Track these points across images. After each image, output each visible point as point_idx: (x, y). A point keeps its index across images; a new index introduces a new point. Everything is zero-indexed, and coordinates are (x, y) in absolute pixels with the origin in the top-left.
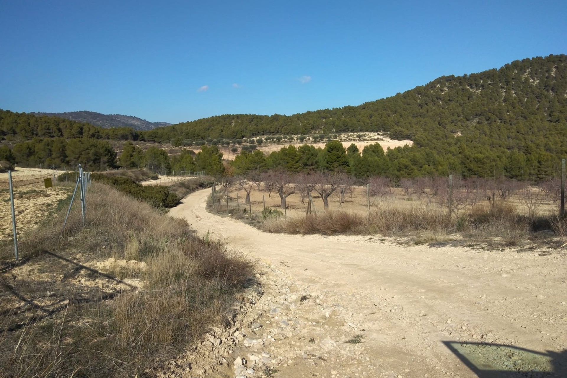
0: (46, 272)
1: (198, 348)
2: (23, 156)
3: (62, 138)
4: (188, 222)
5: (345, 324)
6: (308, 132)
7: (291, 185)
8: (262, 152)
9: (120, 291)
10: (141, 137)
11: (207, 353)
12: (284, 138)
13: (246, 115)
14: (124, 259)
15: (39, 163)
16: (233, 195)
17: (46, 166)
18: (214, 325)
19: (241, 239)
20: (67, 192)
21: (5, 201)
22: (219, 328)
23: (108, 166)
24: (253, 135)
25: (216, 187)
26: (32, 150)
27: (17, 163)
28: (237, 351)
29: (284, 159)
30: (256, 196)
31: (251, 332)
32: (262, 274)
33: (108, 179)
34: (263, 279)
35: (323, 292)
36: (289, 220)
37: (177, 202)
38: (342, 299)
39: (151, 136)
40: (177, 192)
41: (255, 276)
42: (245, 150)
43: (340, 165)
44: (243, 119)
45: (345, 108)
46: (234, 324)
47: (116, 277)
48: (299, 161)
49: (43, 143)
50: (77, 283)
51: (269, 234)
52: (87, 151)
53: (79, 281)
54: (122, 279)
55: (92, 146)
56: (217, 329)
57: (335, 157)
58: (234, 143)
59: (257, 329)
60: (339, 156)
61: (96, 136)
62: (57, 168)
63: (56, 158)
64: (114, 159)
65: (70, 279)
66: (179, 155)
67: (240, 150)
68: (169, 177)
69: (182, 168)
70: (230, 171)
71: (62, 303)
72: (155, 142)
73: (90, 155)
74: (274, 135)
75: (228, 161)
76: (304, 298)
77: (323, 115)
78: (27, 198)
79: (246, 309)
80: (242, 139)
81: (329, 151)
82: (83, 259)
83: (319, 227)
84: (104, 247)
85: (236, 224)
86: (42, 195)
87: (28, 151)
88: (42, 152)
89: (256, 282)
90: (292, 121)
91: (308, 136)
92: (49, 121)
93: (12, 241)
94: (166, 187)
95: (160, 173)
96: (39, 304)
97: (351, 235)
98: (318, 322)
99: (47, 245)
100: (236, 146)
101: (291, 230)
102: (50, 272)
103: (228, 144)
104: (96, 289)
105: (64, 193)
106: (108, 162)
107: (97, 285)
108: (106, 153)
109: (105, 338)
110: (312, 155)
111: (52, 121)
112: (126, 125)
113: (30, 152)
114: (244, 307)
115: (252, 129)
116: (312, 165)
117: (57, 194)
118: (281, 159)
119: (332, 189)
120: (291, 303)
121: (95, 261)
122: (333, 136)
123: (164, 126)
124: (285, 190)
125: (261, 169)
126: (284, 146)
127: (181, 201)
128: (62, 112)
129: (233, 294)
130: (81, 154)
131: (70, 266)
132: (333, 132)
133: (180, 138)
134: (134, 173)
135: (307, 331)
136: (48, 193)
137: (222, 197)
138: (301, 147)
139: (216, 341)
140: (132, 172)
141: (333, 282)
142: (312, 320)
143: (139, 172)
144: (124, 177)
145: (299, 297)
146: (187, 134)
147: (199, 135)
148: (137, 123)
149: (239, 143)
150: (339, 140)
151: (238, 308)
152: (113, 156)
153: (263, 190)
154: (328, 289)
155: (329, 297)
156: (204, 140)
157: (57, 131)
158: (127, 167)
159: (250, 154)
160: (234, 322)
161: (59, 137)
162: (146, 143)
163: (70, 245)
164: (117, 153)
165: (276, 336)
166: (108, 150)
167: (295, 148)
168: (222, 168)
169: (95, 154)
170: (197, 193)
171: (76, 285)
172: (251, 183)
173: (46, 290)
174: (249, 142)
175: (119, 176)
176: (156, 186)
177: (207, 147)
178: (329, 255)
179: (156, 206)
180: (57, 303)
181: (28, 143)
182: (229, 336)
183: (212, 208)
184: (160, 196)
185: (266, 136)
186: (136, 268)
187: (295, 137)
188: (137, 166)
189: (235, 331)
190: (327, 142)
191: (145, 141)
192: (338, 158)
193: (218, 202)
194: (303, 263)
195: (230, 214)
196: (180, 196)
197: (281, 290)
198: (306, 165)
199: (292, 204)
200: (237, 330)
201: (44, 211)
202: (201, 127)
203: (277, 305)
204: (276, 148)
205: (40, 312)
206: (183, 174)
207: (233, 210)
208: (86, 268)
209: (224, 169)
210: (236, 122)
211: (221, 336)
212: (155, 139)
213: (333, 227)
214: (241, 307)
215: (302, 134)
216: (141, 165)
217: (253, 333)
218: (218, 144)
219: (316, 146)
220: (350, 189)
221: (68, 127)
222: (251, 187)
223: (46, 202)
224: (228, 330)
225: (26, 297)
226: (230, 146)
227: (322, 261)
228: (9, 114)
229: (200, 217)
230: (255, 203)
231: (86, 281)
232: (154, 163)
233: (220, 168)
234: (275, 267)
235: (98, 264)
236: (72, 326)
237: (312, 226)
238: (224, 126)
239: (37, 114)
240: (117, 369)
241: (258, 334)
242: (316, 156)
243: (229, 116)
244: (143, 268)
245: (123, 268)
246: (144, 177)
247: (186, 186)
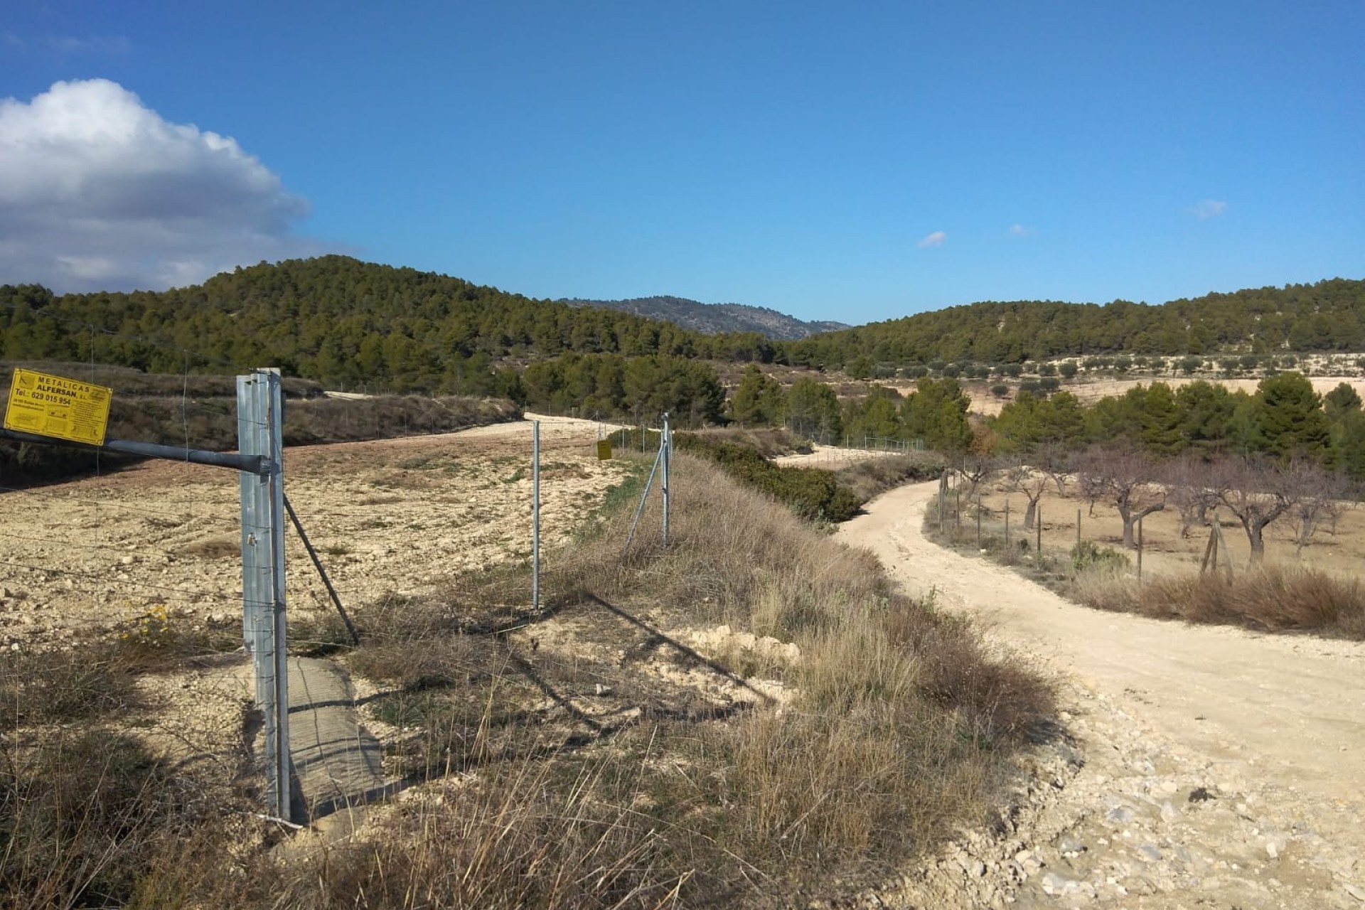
0: (592, 641)
1: (930, 874)
2: (541, 390)
3: (617, 355)
4: (881, 560)
5: (1334, 886)
6: (1208, 347)
7: (1154, 487)
8: (1076, 399)
9: (742, 705)
10: (779, 354)
11: (951, 892)
12: (1138, 363)
13: (1038, 303)
14: (749, 631)
15: (569, 407)
16: (992, 503)
17: (582, 413)
18: (967, 823)
19: (1015, 616)
20: (624, 472)
21: (506, 482)
22: (980, 833)
23: (705, 417)
24: (1054, 352)
25: (950, 479)
26: (559, 378)
27: (529, 404)
28: (1024, 901)
29: (1135, 419)
30: (1056, 510)
31: (1058, 858)
32: (1074, 713)
33: (707, 447)
34: (1080, 727)
35: (1255, 785)
36: (1150, 581)
37: (854, 511)
38: (1317, 816)
39: (802, 352)
40: (854, 487)
41: (1056, 717)
42: (1029, 392)
43: (1301, 440)
44: (1027, 314)
45: (1324, 285)
46: (1015, 830)
47: (732, 671)
48: (1179, 426)
49: (581, 363)
50: (652, 674)
51: (1088, 612)
52: (666, 383)
53: (656, 669)
54: (745, 678)
55: (676, 372)
56: (974, 837)
57: (1287, 419)
58: (1001, 372)
59: (1075, 854)
60: (1299, 416)
61: (685, 351)
62: (604, 417)
63: (604, 396)
64: (719, 404)
65: (637, 663)
66: (862, 399)
67: (1014, 391)
68: (837, 450)
69: (869, 430)
70: (986, 441)
71: (626, 713)
72: (809, 366)
73: (671, 392)
74: (1108, 353)
75: (980, 416)
76: (1200, 794)
77: (1254, 302)
78: (547, 478)
79: (1042, 798)
80: (1022, 362)
81: (1270, 402)
82: (663, 620)
83: (1238, 608)
84: (706, 599)
85: (999, 576)
86: (575, 474)
87: (550, 380)
88: (578, 383)
89: (1062, 732)
90: (1163, 319)
91: (1206, 360)
92: (593, 317)
93: (526, 566)
94: (831, 473)
95: (817, 440)
96: (581, 709)
97: (1337, 636)
98: (1245, 866)
99: (592, 583)
100: (1004, 380)
101: (1156, 606)
102: (600, 641)
103: (985, 374)
104: (691, 693)
105: (618, 473)
106: (706, 410)
107: (692, 684)
108: (704, 388)
109: (719, 809)
110: (1219, 410)
111: (601, 317)
112: (750, 327)
113: (556, 383)
114: (1036, 790)
115: (1050, 337)
116: (1214, 437)
117: (604, 474)
118: (1128, 418)
119: (1279, 506)
120: (1162, 801)
121: (689, 629)
122: (1284, 361)
123: (832, 330)
124: (1137, 499)
125: (1069, 440)
126: (1139, 384)
127: (863, 507)
128: (620, 298)
129: (1009, 754)
130: (654, 391)
131: (638, 633)
132: (1285, 351)
133: (868, 358)
134: (759, 437)
135: (1218, 884)
136: (587, 470)
137: (962, 506)
138: (1185, 388)
139: (972, 866)
140: (756, 434)
141: (1287, 763)
142: (1229, 858)
143: (771, 435)
144: (741, 445)
145: (1185, 788)
146: (885, 349)
147: (914, 353)
148: (771, 323)
149: (1015, 374)
150: (1302, 373)
151: (1023, 791)
152: (718, 397)
153: (1073, 495)
154: (1268, 778)
155: (1274, 803)
156: (924, 363)
157: (608, 340)
158: (746, 422)
159: (1042, 400)
160: (1016, 826)
161: (612, 352)
162: (790, 368)
163: (638, 587)
164: (726, 390)
165: (1129, 881)
166: (709, 383)
167: (1168, 390)
168: (966, 433)
169: (681, 391)
170: (901, 491)
171: (650, 677)
172: (1041, 475)
173: (594, 680)
174: (1041, 370)
175: (729, 442)
176: (808, 469)
177: (931, 382)
178: (1269, 686)
179: (806, 515)
180: (616, 713)
181: (551, 364)
182: (1003, 858)
183: (937, 532)
184: (816, 492)
185: (1086, 357)
186: (777, 654)
187: (1170, 361)
188: (766, 420)
189: (1018, 850)
190: (1264, 376)
191: (786, 363)
192: (1295, 420)
193: (953, 516)
194: (1191, 699)
195: (983, 551)
196: (861, 495)
197: (1129, 763)
198: (1198, 435)
199: (1154, 538)
200: (1024, 846)
201: (580, 507)
202: (919, 333)
203: (1124, 802)
204: (1115, 389)
205: (583, 728)
206: (871, 445)
207: (993, 540)
208: (669, 641)
209: (971, 437)
210: (1007, 321)
211: (983, 855)
212: (811, 360)
213: (1281, 612)
214: (1030, 791)
215: (1190, 353)
216: (777, 418)
217: (1063, 863)
218: (959, 374)
219: (1232, 386)
220: (1328, 509)
221: (630, 330)
222: (1041, 487)
223: (581, 488)
224: (1000, 843)
225: (557, 690)
226: (989, 380)
227: (1247, 700)
228: (520, 302)
229: (907, 550)
230: (1048, 527)
231: (669, 670)
232: (804, 416)
233: (962, 433)
234: (1109, 700)
235: (695, 636)
236: (649, 771)
237: (1219, 604)
238: (977, 331)
239: (571, 302)
240: (748, 887)
241: (1077, 866)
242: (1231, 414)
243: (991, 306)
244: (792, 657)
245: (747, 652)
246: (782, 448)
247: (876, 473)
